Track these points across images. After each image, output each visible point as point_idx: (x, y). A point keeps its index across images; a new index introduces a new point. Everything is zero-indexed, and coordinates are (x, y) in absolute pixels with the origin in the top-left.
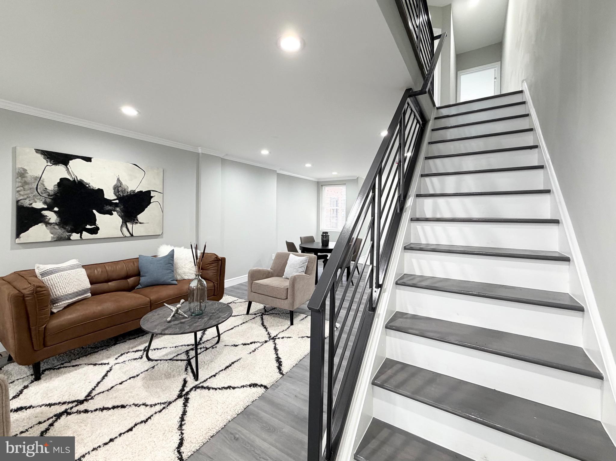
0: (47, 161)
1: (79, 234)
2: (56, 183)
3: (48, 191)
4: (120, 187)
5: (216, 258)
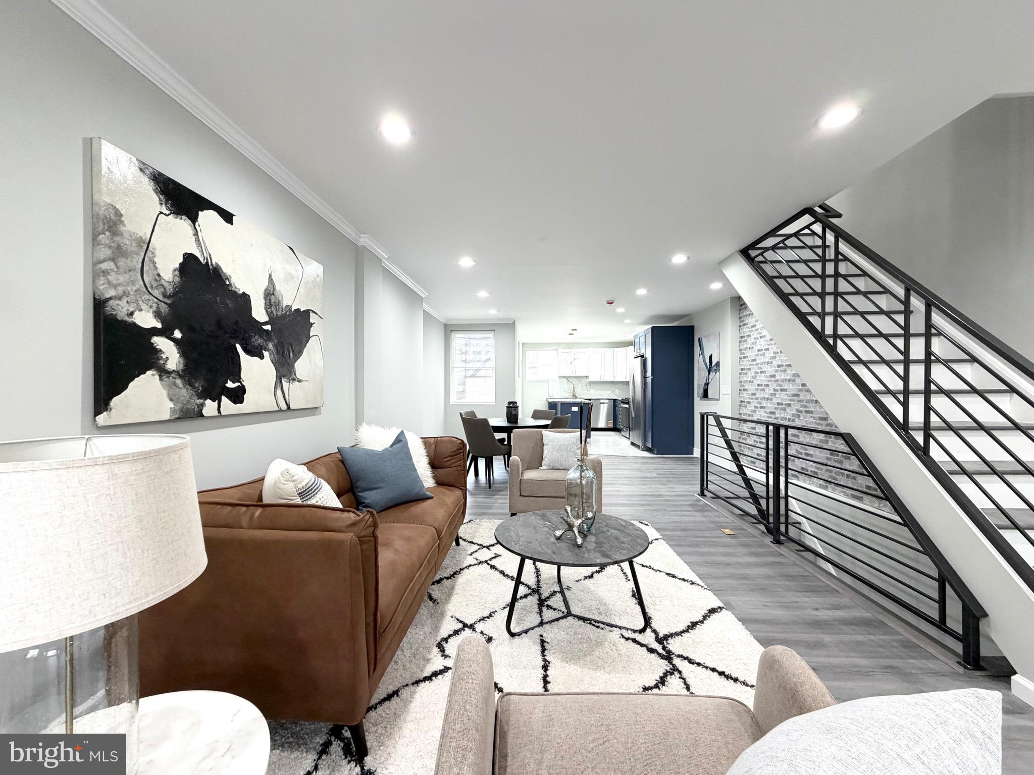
0: (160, 200)
1: (217, 401)
2: (177, 266)
3: (163, 282)
4: (273, 294)
5: (461, 444)
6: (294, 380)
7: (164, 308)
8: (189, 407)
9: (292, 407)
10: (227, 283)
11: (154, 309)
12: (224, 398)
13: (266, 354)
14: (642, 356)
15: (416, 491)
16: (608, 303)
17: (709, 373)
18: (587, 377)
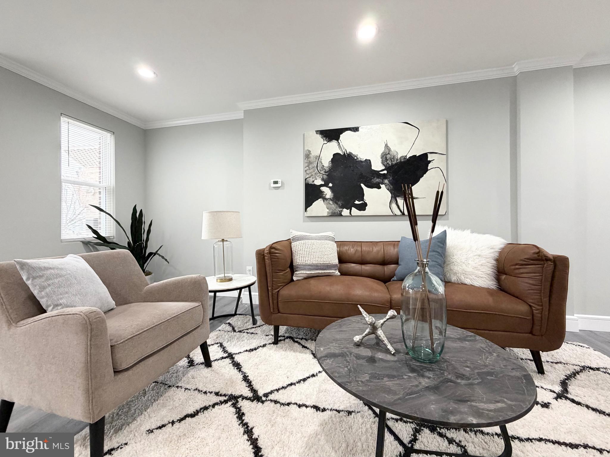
0: (324, 139)
1: (349, 210)
2: (330, 160)
3: (325, 168)
4: (389, 154)
7: (325, 177)
8: (335, 211)
10: (356, 158)
11: (321, 178)
12: (353, 209)
13: (383, 186)
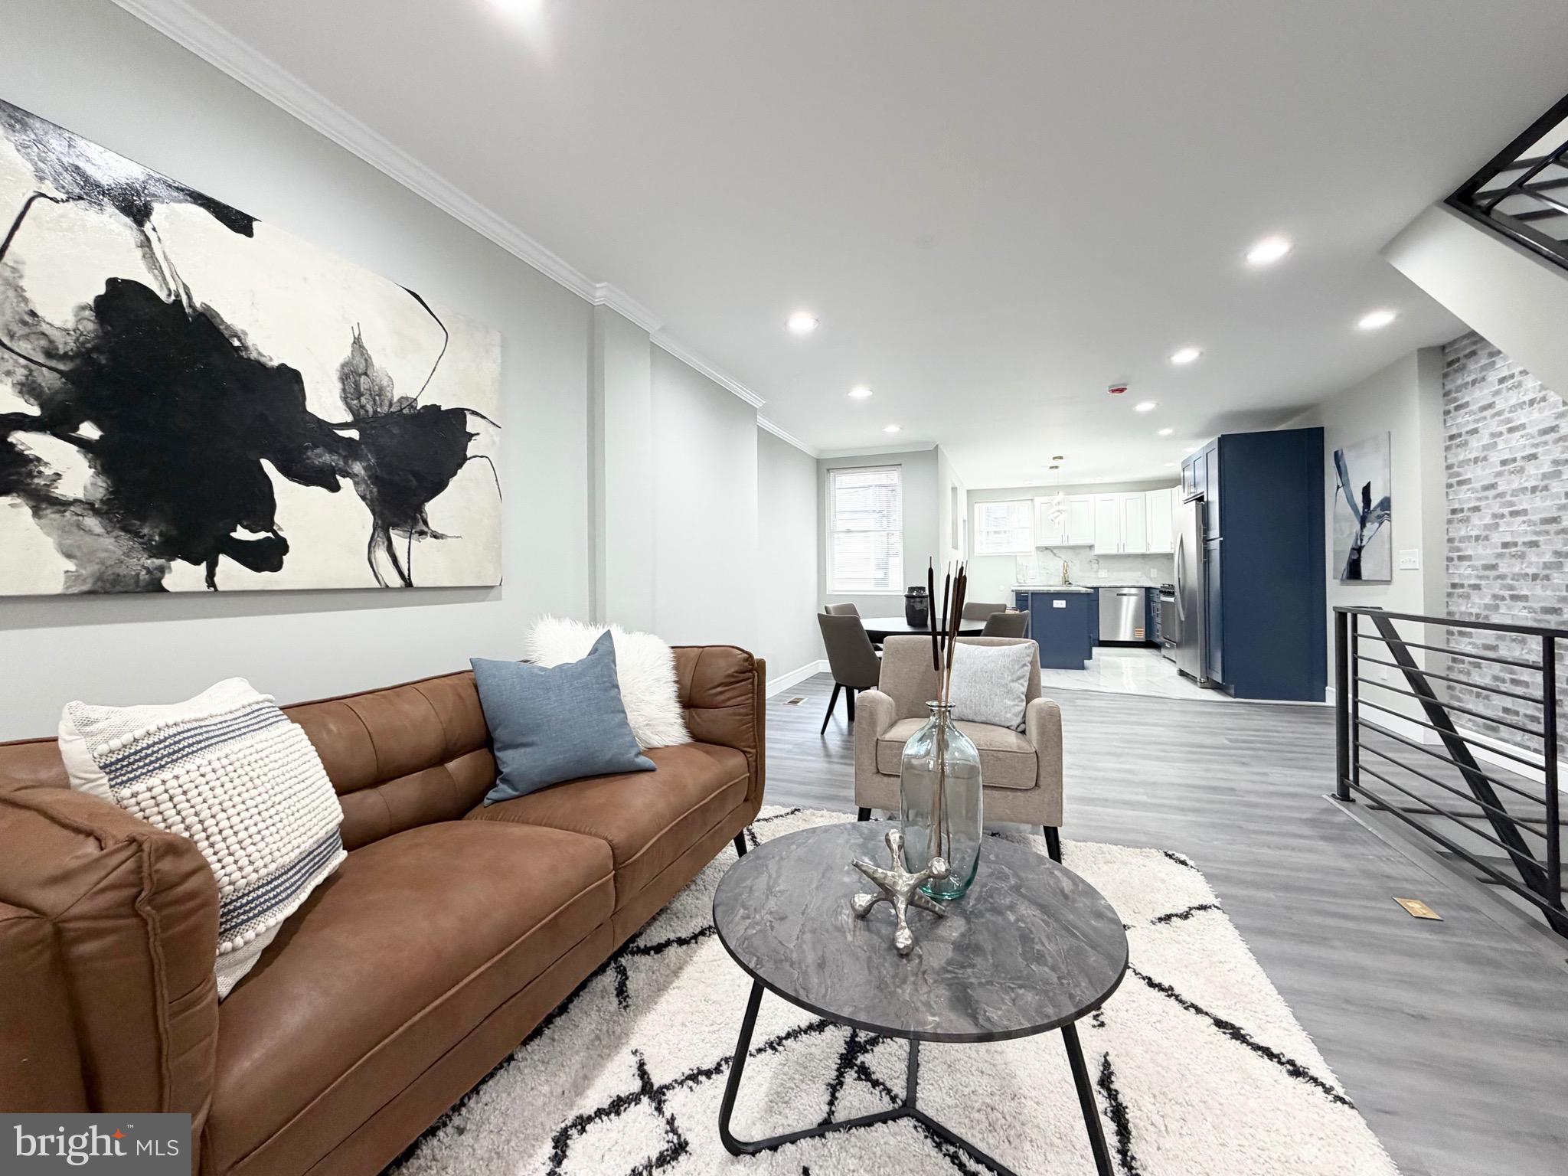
0: (38, 172)
1: (204, 565)
2: (90, 300)
3: (43, 328)
4: (366, 374)
5: (746, 660)
6: (422, 533)
7: (48, 379)
8: (123, 571)
9: (415, 582)
10: (236, 343)
11: (19, 378)
12: (224, 560)
13: (345, 483)
14: (1201, 499)
15: (608, 756)
16: (1113, 391)
17: (1363, 525)
18: (1091, 547)
